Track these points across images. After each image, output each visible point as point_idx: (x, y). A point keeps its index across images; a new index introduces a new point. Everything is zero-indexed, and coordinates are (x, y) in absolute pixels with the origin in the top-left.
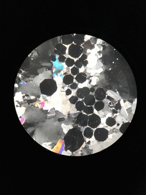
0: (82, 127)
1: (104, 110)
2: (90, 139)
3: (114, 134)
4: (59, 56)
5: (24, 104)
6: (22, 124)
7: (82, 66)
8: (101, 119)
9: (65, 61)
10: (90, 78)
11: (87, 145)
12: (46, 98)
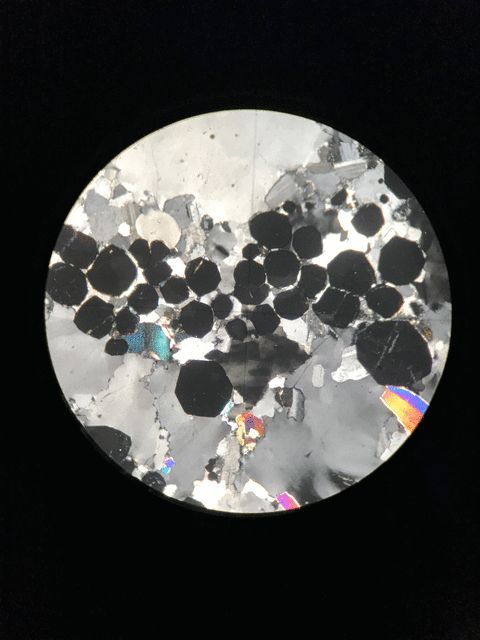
0: (361, 314)
2: (407, 301)
6: (299, 506)
7: (165, 265)
8: (350, 248)
10: (212, 248)
11: (423, 316)
12: (235, 405)
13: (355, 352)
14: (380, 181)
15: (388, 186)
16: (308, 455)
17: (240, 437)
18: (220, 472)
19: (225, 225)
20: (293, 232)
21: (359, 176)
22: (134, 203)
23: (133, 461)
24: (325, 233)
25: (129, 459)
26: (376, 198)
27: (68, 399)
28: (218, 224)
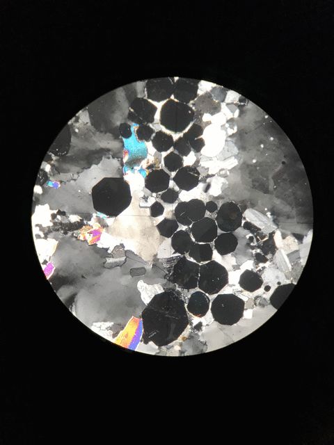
0: (186, 290)
1: (236, 254)
2: (203, 320)
3: (257, 308)
4: (138, 126)
5: (54, 233)
6: (48, 278)
7: (190, 151)
8: (229, 273)
9: (152, 138)
10: (208, 180)
12: (106, 220)
13: (160, 292)
14: (279, 283)
15: (276, 289)
16: (83, 277)
17: (85, 228)
18: (58, 221)
21: (279, 269)
23: (51, 159)
25: (53, 157)
26: (267, 283)
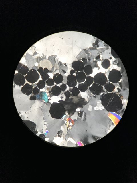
2: (116, 88)
4: (32, 93)
6: (83, 145)
7: (48, 75)
8: (101, 72)
9: (39, 88)
11: (121, 92)
12: (66, 116)
13: (101, 102)
14: (110, 53)
15: (112, 55)
16: (86, 131)
17: (67, 125)
18: (61, 135)
19: (65, 64)
20: (84, 67)
21: (104, 51)
22: (39, 57)
23: (36, 131)
24: (94, 67)
25: (35, 130)
26: (108, 58)
27: (18, 112)
28: (63, 64)
